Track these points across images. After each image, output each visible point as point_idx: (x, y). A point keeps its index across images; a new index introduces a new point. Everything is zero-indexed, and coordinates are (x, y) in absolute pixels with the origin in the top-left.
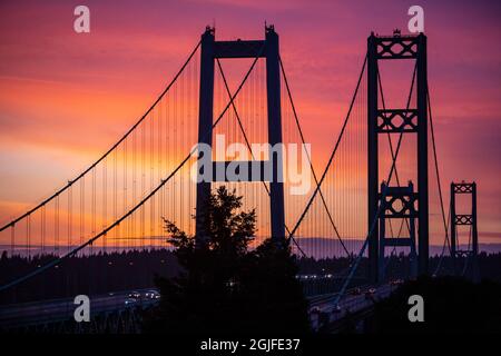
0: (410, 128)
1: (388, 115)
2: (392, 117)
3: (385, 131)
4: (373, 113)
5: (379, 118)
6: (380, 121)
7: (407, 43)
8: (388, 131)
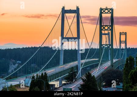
0: (109, 29)
1: (104, 26)
2: (105, 27)
3: (103, 30)
4: (101, 26)
5: (102, 27)
6: (102, 28)
7: (109, 10)
8: (104, 30)
